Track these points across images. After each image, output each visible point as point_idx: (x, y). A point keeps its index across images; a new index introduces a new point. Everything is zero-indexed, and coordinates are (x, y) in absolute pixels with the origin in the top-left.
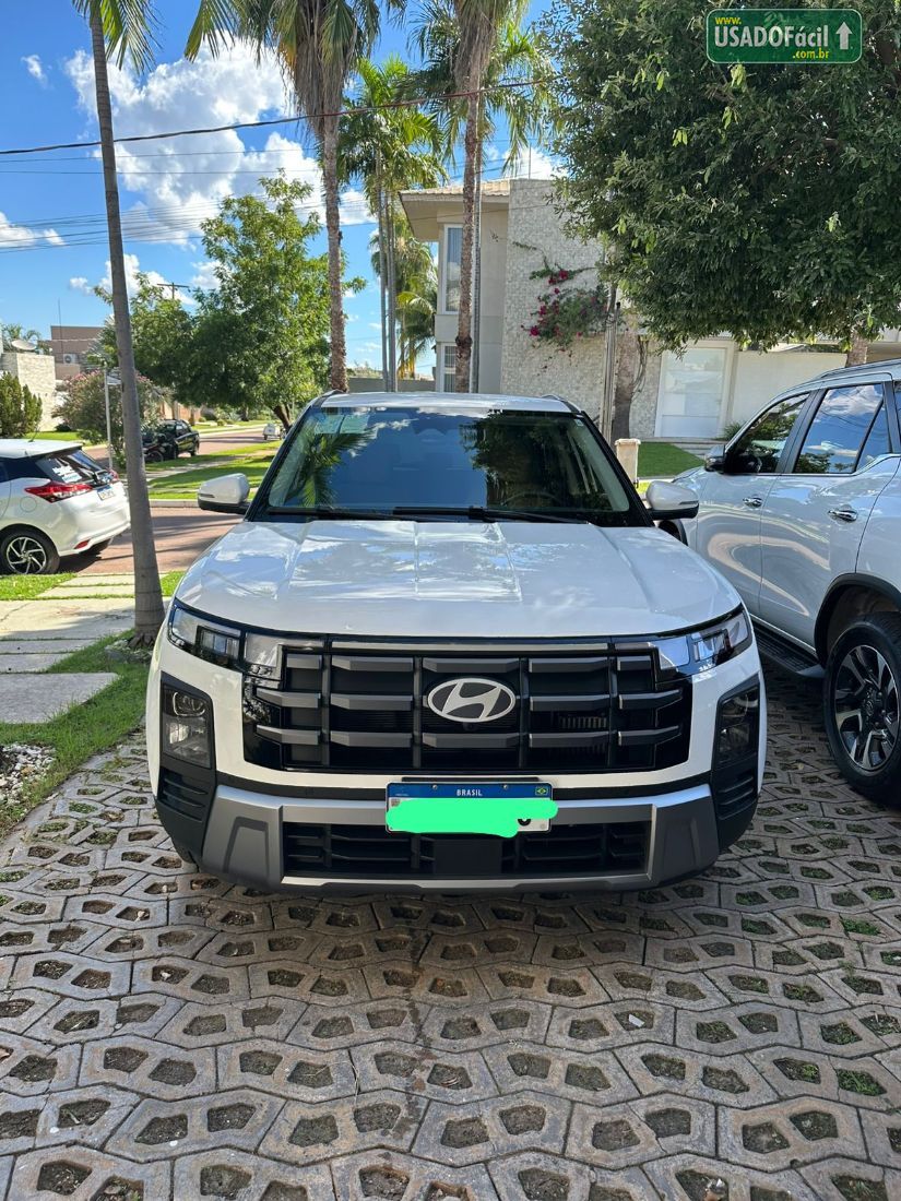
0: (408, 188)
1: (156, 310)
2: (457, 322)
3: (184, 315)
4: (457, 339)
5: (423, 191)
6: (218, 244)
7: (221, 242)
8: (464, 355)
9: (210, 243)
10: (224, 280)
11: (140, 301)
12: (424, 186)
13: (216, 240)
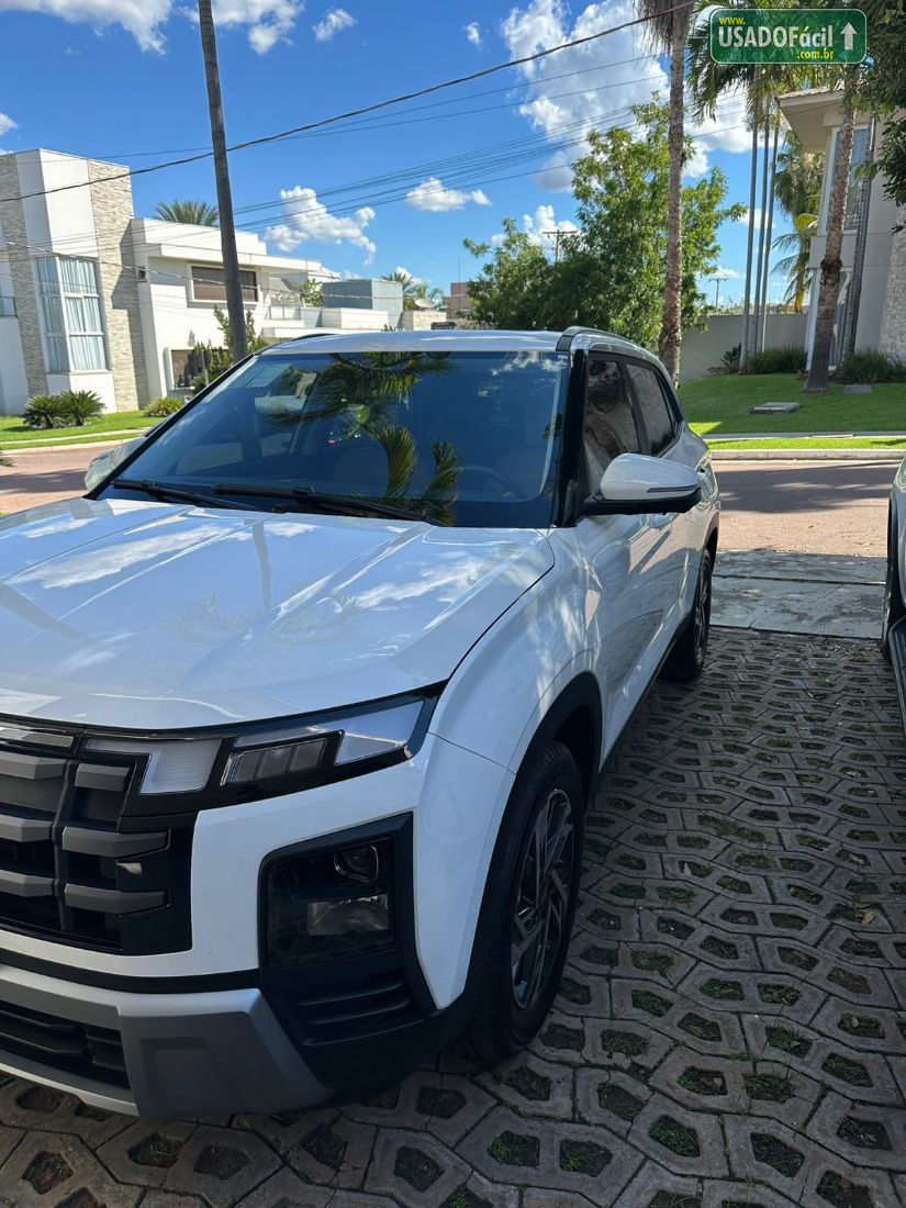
0: (793, 90)
1: (519, 259)
2: (825, 243)
3: (544, 261)
4: (823, 263)
5: (813, 91)
6: (587, 184)
7: (590, 181)
8: (829, 281)
9: (579, 183)
10: (585, 221)
11: (504, 250)
12: (813, 86)
13: (585, 179)
